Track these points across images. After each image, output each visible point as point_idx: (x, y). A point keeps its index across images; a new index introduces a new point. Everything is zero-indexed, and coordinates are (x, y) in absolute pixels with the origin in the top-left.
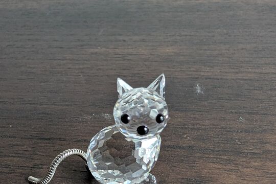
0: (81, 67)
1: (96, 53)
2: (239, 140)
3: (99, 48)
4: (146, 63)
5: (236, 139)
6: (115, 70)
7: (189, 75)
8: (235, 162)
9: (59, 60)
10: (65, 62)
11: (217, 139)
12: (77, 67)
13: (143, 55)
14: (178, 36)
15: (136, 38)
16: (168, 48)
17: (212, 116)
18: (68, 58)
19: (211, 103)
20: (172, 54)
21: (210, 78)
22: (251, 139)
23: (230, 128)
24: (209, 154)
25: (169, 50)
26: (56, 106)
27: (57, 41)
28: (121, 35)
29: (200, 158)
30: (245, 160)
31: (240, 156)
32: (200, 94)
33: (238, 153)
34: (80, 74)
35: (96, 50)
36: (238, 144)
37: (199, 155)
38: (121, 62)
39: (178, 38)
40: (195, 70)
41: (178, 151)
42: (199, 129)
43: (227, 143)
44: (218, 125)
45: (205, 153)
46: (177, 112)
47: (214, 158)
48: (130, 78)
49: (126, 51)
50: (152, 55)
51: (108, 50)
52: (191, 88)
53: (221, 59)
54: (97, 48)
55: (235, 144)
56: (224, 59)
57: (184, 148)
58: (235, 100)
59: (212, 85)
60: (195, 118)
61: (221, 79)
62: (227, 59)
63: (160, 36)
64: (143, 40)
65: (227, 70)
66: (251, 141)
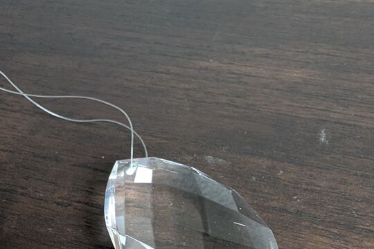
0: (187, 86)
1: (206, 69)
2: (357, 211)
3: (211, 60)
4: (266, 90)
5: (354, 210)
6: (227, 96)
7: (315, 115)
8: (345, 238)
9: (161, 73)
10: (168, 77)
11: (331, 207)
12: (182, 85)
13: (263, 78)
14: (312, 53)
15: (258, 50)
16: (296, 71)
17: (333, 175)
18: (172, 71)
19: (334, 158)
20: (300, 80)
21: (341, 123)
22: (370, 213)
23: (350, 195)
24: (318, 225)
25: (296, 75)
26: (154, 138)
27: (160, 44)
28: (240, 44)
29: (306, 227)
30: (356, 237)
31: (353, 232)
32: (324, 144)
33: (351, 227)
34: (184, 97)
35: (207, 64)
36: (353, 217)
37: (307, 223)
38: (235, 85)
39: (311, 56)
40: (325, 108)
41: (284, 216)
42: (312, 191)
43: (342, 214)
44: (336, 189)
45: (313, 223)
46: (292, 165)
47: (322, 229)
48: (243, 110)
49: (243, 69)
50: (274, 78)
51: (221, 65)
52: (314, 135)
53: (360, 97)
54: (208, 61)
55: (350, 216)
56: (364, 96)
57: (291, 213)
58: (365, 158)
59: (340, 133)
60: (311, 176)
61: (355, 125)
62: (368, 97)
63: (289, 51)
64: (267, 56)
65: (363, 114)
66: (370, 215)
